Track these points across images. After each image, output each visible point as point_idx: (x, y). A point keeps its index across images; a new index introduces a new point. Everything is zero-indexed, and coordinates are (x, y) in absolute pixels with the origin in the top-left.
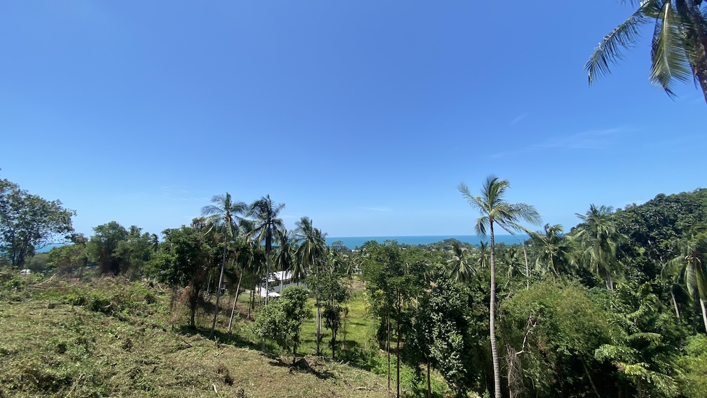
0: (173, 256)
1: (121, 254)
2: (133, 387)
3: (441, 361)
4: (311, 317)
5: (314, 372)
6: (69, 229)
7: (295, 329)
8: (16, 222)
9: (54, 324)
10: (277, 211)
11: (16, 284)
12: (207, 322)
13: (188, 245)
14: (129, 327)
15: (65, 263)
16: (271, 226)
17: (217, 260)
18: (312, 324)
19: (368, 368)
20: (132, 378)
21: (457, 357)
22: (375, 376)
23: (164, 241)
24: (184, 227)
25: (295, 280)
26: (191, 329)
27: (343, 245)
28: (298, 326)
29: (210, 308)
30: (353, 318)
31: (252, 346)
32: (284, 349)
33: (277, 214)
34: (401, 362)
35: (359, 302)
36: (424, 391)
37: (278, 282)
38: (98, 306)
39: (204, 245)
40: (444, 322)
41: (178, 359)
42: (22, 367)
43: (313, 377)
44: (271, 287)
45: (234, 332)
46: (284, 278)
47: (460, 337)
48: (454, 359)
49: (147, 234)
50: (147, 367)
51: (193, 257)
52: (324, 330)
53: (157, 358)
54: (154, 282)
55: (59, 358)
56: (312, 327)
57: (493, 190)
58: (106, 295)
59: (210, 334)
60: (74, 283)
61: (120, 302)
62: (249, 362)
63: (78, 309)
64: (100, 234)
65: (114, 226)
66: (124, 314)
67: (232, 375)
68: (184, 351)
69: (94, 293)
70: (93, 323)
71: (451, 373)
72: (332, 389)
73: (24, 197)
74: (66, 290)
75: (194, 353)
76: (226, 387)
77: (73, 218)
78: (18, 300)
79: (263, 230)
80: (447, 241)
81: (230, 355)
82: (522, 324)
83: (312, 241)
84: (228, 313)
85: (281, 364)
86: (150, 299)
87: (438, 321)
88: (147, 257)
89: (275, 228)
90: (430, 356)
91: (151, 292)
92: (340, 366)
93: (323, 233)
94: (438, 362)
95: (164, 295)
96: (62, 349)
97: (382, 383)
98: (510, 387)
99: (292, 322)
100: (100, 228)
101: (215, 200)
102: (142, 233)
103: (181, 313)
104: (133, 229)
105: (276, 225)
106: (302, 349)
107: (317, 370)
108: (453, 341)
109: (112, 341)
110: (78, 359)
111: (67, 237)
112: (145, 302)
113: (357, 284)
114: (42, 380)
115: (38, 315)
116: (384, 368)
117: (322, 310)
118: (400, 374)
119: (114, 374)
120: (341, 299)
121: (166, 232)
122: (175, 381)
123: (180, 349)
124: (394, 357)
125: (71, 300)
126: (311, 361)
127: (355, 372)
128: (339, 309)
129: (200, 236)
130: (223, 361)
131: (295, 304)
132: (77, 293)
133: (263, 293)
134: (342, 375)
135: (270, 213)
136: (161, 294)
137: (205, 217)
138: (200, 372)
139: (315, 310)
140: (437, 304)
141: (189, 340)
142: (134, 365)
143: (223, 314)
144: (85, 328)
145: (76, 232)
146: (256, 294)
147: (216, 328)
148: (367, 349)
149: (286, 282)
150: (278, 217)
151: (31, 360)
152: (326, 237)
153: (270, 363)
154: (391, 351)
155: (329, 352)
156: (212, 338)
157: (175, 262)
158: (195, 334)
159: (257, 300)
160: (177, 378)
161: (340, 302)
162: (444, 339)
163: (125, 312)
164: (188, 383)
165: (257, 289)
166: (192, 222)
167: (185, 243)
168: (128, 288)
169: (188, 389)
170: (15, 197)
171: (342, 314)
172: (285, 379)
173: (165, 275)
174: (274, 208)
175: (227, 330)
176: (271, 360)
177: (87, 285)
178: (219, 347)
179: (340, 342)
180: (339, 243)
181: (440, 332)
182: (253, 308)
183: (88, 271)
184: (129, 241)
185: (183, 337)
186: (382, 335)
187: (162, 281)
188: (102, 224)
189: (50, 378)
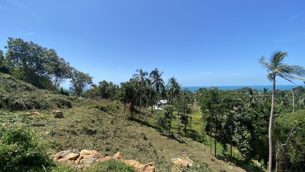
0: (124, 92)
1: (108, 92)
2: (115, 136)
3: (238, 143)
4: (175, 118)
5: (177, 140)
6: (92, 83)
7: (169, 122)
8: (76, 81)
9: (91, 114)
10: (161, 75)
11: (79, 101)
12: (137, 117)
13: (129, 88)
14: (112, 116)
15: (92, 95)
16: (158, 82)
17: (139, 94)
18: (176, 121)
19: (201, 142)
20: (114, 133)
21: (247, 143)
22: (204, 146)
23: (121, 87)
24: (127, 82)
25: (168, 104)
26: (132, 119)
27: (189, 90)
28: (170, 121)
29: (137, 112)
30: (194, 121)
31: (153, 127)
32: (165, 129)
33: (160, 76)
34: (217, 142)
35: (197, 115)
36: (228, 155)
37: (161, 104)
38: (102, 109)
39: (135, 88)
40: (241, 126)
41: (128, 129)
42: (82, 127)
43: (177, 142)
44: (159, 106)
45: (146, 121)
46: (164, 103)
47: (250, 134)
48: (245, 143)
49: (115, 85)
50: (119, 130)
51: (131, 93)
52: (181, 125)
53: (121, 127)
54: (119, 102)
55: (93, 124)
56: (176, 123)
57: (277, 58)
58: (105, 106)
59: (138, 121)
60: (95, 101)
61: (109, 108)
62: (152, 133)
63: (97, 109)
64: (101, 85)
65: (104, 82)
66: (110, 112)
67: (146, 137)
68: (130, 126)
69: (101, 104)
70: (102, 114)
71: (243, 149)
72: (185, 148)
73: (78, 72)
74: (93, 103)
75: (133, 127)
76: (144, 141)
77: (92, 79)
78: (79, 106)
79: (155, 83)
80: (243, 88)
81: (145, 129)
82: (287, 131)
83: (175, 87)
84: (144, 114)
85: (164, 135)
86: (118, 108)
87: (237, 125)
88: (115, 93)
89: (160, 82)
90: (232, 140)
91: (118, 105)
92: (189, 139)
93: (179, 84)
94: (236, 144)
95: (122, 106)
96: (93, 122)
97: (207, 149)
98: (277, 160)
99: (168, 119)
100: (100, 83)
101: (137, 71)
102: (113, 84)
103: (128, 113)
104: (110, 83)
105: (160, 81)
106: (172, 130)
107: (178, 139)
108: (245, 135)
109: (108, 120)
110: (98, 125)
111: (91, 85)
112: (116, 108)
113: (196, 107)
114: (88, 131)
115: (86, 111)
116: (209, 143)
117: (180, 116)
118: (217, 147)
119: (109, 131)
120: (188, 112)
121: (121, 84)
122: (128, 136)
123: (128, 125)
124: (213, 139)
125: (94, 106)
126: (176, 136)
127: (195, 143)
128: (187, 117)
129: (132, 85)
130: (143, 131)
131: (169, 112)
132: (96, 104)
133: (156, 108)
134: (189, 143)
135: (158, 76)
136: (121, 106)
137: (134, 78)
138: (136, 134)
139: (177, 116)
140: (237, 118)
141: (131, 122)
142: (115, 129)
143: (142, 114)
144: (99, 116)
145: (94, 83)
146: (153, 108)
147: (140, 119)
148: (200, 134)
149: (165, 104)
150: (161, 78)
151: (85, 124)
152: (181, 86)
153: (160, 134)
154: (212, 136)
155: (184, 133)
156: (139, 123)
157: (125, 95)
158: (133, 121)
159: (154, 110)
160: (128, 135)
161: (188, 114)
162: (240, 134)
163: (110, 111)
164: (132, 137)
165: (153, 106)
166: (129, 80)
167: (128, 88)
168: (111, 103)
169: (132, 139)
170: (75, 72)
171: (189, 119)
172: (166, 141)
173: (122, 99)
174: (159, 74)
175: (144, 120)
176: (161, 133)
177: (98, 102)
178: (141, 126)
179: (188, 130)
180: (187, 89)
181: (238, 131)
182: (152, 113)
183: (98, 98)
184: (110, 87)
185: (129, 121)
186: (208, 129)
187: (121, 101)
188: (101, 81)
189: (90, 130)
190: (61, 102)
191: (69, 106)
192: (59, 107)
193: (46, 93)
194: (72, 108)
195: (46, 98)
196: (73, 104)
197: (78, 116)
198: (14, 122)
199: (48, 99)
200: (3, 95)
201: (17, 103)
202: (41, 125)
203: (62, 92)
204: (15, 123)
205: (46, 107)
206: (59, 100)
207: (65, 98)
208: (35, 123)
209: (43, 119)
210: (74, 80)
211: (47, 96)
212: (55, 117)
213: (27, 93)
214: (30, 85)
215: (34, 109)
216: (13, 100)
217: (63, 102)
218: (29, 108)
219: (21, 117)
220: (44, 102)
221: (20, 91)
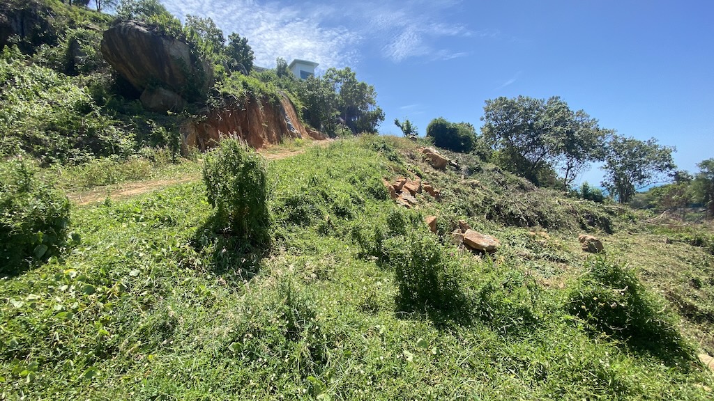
6: (671, 167)
8: (620, 165)
11: (631, 218)
55: (696, 292)
63: (699, 249)
64: (706, 170)
69: (710, 236)
73: (621, 141)
74: (679, 229)
77: (672, 154)
78: (636, 231)
96: (696, 284)
100: (705, 164)
111: (670, 175)
125: (687, 239)
132: (690, 232)
145: (679, 169)
151: (674, 286)
170: (615, 142)
177: (700, 226)
188: (705, 159)
189: (692, 308)
190: (587, 218)
191: (608, 229)
192: (583, 227)
193: (554, 195)
194: (614, 235)
195: (556, 205)
196: (615, 223)
197: (642, 258)
198: (514, 244)
199: (560, 208)
200: (493, 198)
201: (511, 213)
202: (562, 261)
203: (587, 195)
204: (516, 247)
205: (558, 226)
206: (582, 212)
207: (594, 208)
208: (551, 255)
209: (559, 248)
210: (611, 164)
211: (557, 201)
212: (586, 250)
213: (523, 196)
214: (524, 181)
215: (538, 227)
216: (506, 207)
217: (592, 216)
218: (531, 224)
219: (524, 239)
220: (553, 215)
221: (513, 191)
